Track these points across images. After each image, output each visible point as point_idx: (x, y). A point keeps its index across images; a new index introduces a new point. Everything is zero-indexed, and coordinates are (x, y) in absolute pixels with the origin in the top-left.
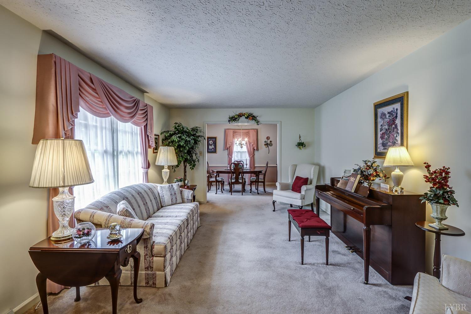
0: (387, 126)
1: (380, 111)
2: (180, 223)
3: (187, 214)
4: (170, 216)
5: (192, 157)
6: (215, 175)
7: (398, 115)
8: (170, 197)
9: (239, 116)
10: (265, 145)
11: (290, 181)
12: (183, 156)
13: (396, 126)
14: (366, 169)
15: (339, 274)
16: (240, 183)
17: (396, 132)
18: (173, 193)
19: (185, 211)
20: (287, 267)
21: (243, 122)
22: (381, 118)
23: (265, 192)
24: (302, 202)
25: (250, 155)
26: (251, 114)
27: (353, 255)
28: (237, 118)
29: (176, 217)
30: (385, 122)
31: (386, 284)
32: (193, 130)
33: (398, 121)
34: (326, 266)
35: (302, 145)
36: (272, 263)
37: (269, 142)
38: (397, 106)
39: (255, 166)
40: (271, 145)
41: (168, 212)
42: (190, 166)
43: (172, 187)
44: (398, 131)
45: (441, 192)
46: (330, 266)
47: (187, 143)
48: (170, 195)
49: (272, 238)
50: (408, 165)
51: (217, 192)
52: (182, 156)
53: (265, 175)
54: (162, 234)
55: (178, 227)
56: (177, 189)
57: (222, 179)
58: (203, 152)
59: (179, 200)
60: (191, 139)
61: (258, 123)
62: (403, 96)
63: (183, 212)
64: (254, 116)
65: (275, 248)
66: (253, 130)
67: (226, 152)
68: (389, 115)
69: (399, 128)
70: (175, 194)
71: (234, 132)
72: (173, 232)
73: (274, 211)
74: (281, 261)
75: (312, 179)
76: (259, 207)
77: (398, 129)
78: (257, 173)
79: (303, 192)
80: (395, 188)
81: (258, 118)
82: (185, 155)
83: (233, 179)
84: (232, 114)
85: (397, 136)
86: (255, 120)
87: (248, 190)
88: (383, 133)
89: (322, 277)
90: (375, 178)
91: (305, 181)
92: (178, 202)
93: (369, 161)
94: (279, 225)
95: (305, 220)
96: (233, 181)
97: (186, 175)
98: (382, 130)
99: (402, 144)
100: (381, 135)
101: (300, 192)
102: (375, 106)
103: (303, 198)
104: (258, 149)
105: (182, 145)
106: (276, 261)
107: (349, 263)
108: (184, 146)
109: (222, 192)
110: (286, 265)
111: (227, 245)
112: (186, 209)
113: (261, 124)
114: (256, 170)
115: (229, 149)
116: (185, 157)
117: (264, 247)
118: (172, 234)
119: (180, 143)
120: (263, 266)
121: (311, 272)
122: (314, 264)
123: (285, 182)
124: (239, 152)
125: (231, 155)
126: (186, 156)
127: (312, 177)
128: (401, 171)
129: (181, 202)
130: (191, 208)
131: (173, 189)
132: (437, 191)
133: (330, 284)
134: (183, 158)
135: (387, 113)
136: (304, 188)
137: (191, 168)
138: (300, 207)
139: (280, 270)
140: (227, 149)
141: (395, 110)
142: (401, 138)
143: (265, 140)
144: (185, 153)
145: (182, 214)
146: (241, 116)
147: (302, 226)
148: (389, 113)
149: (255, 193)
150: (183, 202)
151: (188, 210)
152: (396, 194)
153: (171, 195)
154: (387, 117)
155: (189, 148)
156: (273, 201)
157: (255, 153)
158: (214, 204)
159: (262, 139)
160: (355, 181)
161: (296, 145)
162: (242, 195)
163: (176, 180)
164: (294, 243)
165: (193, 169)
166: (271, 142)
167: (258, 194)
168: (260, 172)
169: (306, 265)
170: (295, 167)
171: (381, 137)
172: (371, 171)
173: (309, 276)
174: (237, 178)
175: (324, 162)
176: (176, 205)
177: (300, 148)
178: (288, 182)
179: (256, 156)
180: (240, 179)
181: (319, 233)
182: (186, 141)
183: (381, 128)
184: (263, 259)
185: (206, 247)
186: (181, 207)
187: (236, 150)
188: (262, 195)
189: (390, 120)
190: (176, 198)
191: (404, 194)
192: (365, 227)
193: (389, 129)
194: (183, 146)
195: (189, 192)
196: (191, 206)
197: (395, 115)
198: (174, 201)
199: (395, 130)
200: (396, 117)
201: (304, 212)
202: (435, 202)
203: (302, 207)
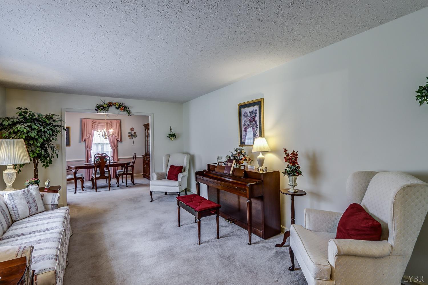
0: (249, 122)
1: (243, 110)
2: (59, 237)
3: (61, 223)
4: (36, 232)
5: (46, 151)
6: (74, 171)
7: (257, 114)
8: (27, 206)
9: (108, 105)
10: (129, 136)
11: (164, 171)
12: (35, 151)
13: (256, 122)
14: (238, 155)
15: (230, 243)
16: (107, 178)
17: (255, 127)
18: (31, 200)
19: (56, 220)
20: (189, 251)
21: (112, 112)
22: (244, 116)
23: (134, 184)
24: (180, 188)
25: (112, 146)
26: (122, 104)
27: (232, 225)
28: (106, 107)
29: (47, 230)
30: (248, 119)
31: (261, 240)
32: (47, 117)
33: (257, 119)
34: (218, 240)
35: (173, 137)
36: (173, 251)
37: (133, 133)
38: (256, 108)
39: (119, 158)
40: (135, 136)
41: (30, 226)
42: (43, 163)
43: (28, 193)
44: (257, 126)
45: (295, 168)
46: (221, 239)
47: (40, 133)
48: (26, 203)
49: (162, 228)
50: (268, 150)
51: (76, 191)
52: (32, 151)
53: (133, 167)
54: (43, 258)
55: (59, 242)
56: (36, 194)
57: (82, 175)
58: (60, 145)
59: (41, 207)
60: (48, 129)
61: (130, 114)
62: (260, 101)
63: (56, 222)
64: (125, 107)
65: (169, 237)
66: (116, 121)
67: (83, 144)
68: (250, 114)
69: (258, 123)
70: (34, 201)
71: (93, 123)
72: (57, 250)
73: (152, 201)
74: (181, 247)
75: (185, 167)
76: (135, 200)
77: (257, 125)
78: (124, 166)
79: (180, 179)
80: (260, 168)
81: (130, 109)
82: (38, 149)
83: (98, 174)
84: (100, 103)
85: (256, 130)
86: (127, 111)
87: (113, 184)
88: (246, 127)
89: (220, 250)
90: (243, 162)
91: (180, 169)
92: (39, 210)
93: (239, 149)
94: (163, 213)
95: (199, 204)
96: (98, 176)
97: (37, 175)
98: (245, 125)
99: (260, 136)
100: (244, 128)
101: (177, 180)
102: (239, 106)
103: (180, 185)
104: (121, 141)
105: (33, 136)
106: (176, 248)
107: (233, 232)
108: (37, 137)
109: (83, 190)
110: (187, 249)
111: (117, 247)
112: (57, 217)
113: (133, 115)
114: (120, 162)
115: (87, 141)
116: (37, 152)
117: (159, 238)
118: (57, 253)
119: (30, 134)
120: (166, 257)
121: (209, 249)
122: (208, 241)
123: (161, 172)
124: (99, 144)
125: (90, 148)
126: (39, 151)
127: (185, 165)
128: (263, 155)
129: (44, 209)
130: (63, 214)
131: (31, 195)
132: (292, 167)
133: (227, 254)
134: (35, 154)
135: (248, 112)
136: (180, 176)
137: (43, 165)
138: (178, 193)
139: (183, 255)
140: (85, 141)
141: (255, 111)
142: (260, 131)
143: (129, 132)
144: (38, 147)
145: (54, 225)
146: (111, 106)
147: (199, 210)
148: (250, 112)
149: (123, 186)
150: (46, 209)
151: (61, 218)
152: (261, 172)
153: (29, 202)
154: (249, 115)
155: (44, 140)
156: (151, 191)
157: (118, 145)
158: (78, 205)
159: (126, 130)
160: (231, 165)
161: (168, 137)
162: (109, 190)
163: (28, 182)
164: (184, 227)
165: (48, 166)
166: (135, 133)
167: (127, 186)
168: (128, 164)
169: (203, 244)
170: (169, 156)
171: (244, 130)
172: (242, 157)
173: (209, 253)
174: (102, 173)
175: (193, 151)
176: (37, 215)
177: (172, 139)
178: (163, 172)
179: (119, 148)
180: (106, 174)
181: (214, 213)
182: (39, 131)
183: (244, 124)
184: (163, 250)
185: (91, 257)
186: (46, 216)
187: (96, 142)
188: (131, 187)
189: (251, 118)
190: (36, 206)
191: (268, 171)
192: (248, 200)
193: (250, 124)
194: (33, 139)
195: (54, 196)
196: (61, 212)
197: (255, 114)
198: (34, 211)
199: (255, 125)
200: (256, 115)
201: (192, 197)
202: (292, 174)
203: (180, 193)
